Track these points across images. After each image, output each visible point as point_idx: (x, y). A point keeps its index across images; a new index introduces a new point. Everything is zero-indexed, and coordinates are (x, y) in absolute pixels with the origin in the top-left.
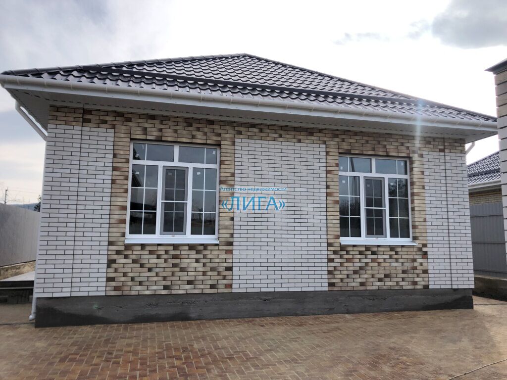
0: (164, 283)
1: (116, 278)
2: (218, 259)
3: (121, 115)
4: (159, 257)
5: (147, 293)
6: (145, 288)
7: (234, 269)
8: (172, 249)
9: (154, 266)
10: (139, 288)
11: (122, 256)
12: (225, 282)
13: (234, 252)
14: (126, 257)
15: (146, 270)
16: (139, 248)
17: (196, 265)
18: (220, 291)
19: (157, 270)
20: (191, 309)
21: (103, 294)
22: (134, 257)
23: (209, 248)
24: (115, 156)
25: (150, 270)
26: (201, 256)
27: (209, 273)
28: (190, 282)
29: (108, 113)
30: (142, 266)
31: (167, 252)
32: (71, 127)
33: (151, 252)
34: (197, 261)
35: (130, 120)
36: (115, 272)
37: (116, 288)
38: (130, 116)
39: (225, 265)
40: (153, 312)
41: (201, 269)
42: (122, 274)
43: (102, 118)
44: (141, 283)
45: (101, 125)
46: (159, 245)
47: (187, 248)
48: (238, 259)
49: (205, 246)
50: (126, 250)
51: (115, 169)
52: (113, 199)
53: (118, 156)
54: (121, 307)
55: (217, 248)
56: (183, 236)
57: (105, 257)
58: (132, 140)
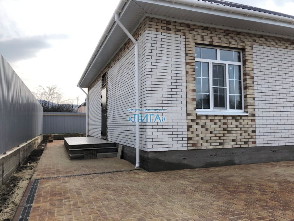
0: (220, 141)
1: (193, 138)
2: (246, 124)
3: (188, 26)
4: (215, 124)
5: (211, 147)
6: (209, 144)
7: (257, 132)
8: (223, 119)
9: (213, 130)
10: (206, 144)
11: (195, 123)
12: (252, 140)
13: (256, 121)
14: (197, 124)
15: (209, 132)
16: (205, 118)
17: (236, 129)
18: (250, 146)
19: (215, 132)
20: (235, 157)
21: (186, 149)
22: (201, 124)
23: (243, 118)
24: (187, 55)
25: (211, 132)
26: (238, 123)
27: (244, 134)
28: (233, 140)
29: (180, 24)
30: (207, 130)
31: (220, 120)
32: (160, 33)
33: (211, 121)
34: (237, 126)
35: (193, 30)
36: (192, 134)
37: (193, 145)
38: (193, 27)
39: (252, 129)
40: (215, 160)
41: (239, 132)
42: (196, 136)
43: (177, 27)
44: (207, 141)
45: (177, 33)
46: (216, 116)
47: (231, 118)
48: (259, 126)
49: (241, 116)
50: (197, 119)
51: (187, 64)
52: (188, 84)
53: (189, 55)
54: (197, 157)
55: (246, 118)
56: (225, 110)
57: (186, 124)
58: (196, 44)
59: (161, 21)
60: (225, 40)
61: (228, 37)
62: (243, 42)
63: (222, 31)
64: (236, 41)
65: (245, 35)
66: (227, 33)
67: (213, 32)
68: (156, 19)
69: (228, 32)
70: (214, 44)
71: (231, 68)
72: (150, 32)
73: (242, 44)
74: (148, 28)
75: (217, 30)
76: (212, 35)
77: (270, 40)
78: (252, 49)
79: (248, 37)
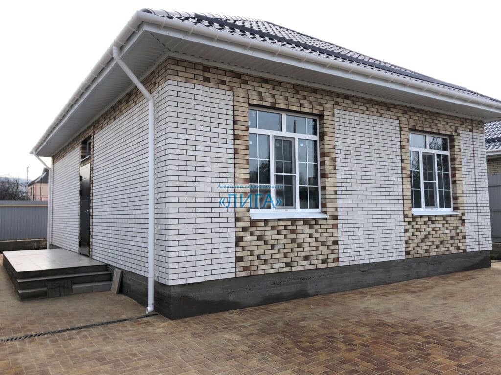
0: (285, 260)
1: (244, 257)
2: (325, 232)
3: (237, 75)
4: (279, 233)
5: (272, 271)
6: (269, 266)
7: (339, 243)
8: (290, 224)
9: (276, 242)
10: (264, 267)
11: (248, 234)
12: (333, 256)
13: (339, 226)
14: (252, 234)
15: (269, 247)
16: (263, 224)
17: (309, 240)
18: (331, 265)
19: (279, 247)
20: (309, 285)
21: (233, 276)
22: (257, 233)
23: (320, 222)
24: (235, 122)
25: (273, 247)
26: (312, 231)
27: (321, 248)
28: (306, 258)
29: (226, 72)
30: (266, 243)
31: (285, 227)
32: (192, 86)
33: (273, 228)
34: (310, 236)
35: (245, 82)
36: (243, 251)
37: (245, 269)
38: (246, 78)
39: (332, 239)
40: (278, 291)
41: (314, 244)
42: (249, 253)
43: (220, 77)
44: (266, 262)
45: (221, 86)
46: (279, 220)
47: (302, 223)
48: (343, 233)
49: (316, 220)
50: (251, 226)
51: (236, 137)
52: (237, 171)
53: (239, 123)
54: (250, 289)
55: (325, 222)
56: (294, 210)
57: (234, 235)
58: (250, 105)
59: (195, 65)
60: (293, 100)
61: (299, 96)
62: (321, 104)
63: (289, 86)
64: (310, 103)
65: (323, 93)
66: (297, 89)
67: (277, 88)
68: (185, 61)
69: (299, 88)
70: (277, 106)
71: (302, 145)
72: (175, 83)
73: (319, 108)
74: (172, 77)
75: (283, 85)
76: (274, 92)
77: (358, 103)
78: (333, 116)
79: (328, 98)
